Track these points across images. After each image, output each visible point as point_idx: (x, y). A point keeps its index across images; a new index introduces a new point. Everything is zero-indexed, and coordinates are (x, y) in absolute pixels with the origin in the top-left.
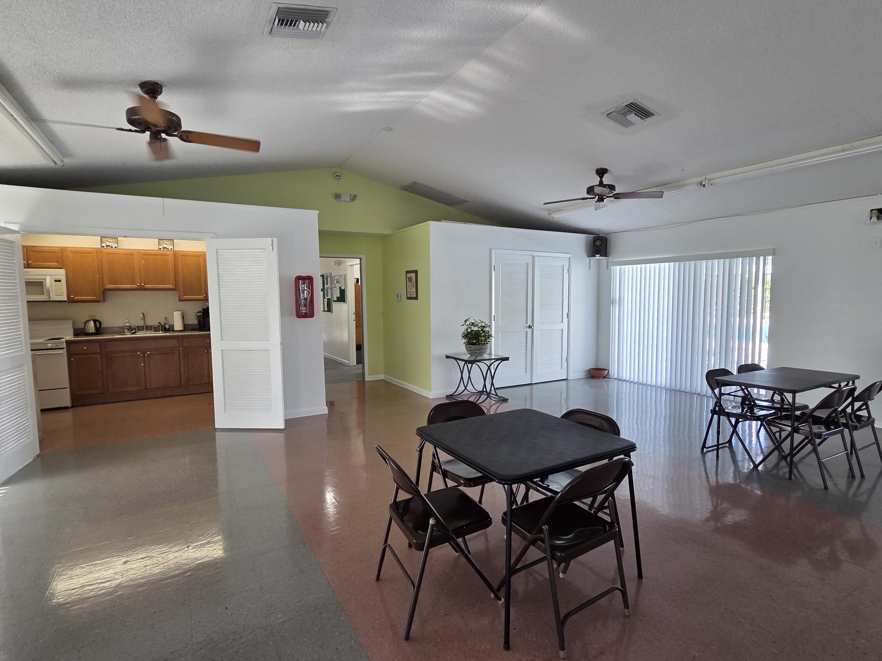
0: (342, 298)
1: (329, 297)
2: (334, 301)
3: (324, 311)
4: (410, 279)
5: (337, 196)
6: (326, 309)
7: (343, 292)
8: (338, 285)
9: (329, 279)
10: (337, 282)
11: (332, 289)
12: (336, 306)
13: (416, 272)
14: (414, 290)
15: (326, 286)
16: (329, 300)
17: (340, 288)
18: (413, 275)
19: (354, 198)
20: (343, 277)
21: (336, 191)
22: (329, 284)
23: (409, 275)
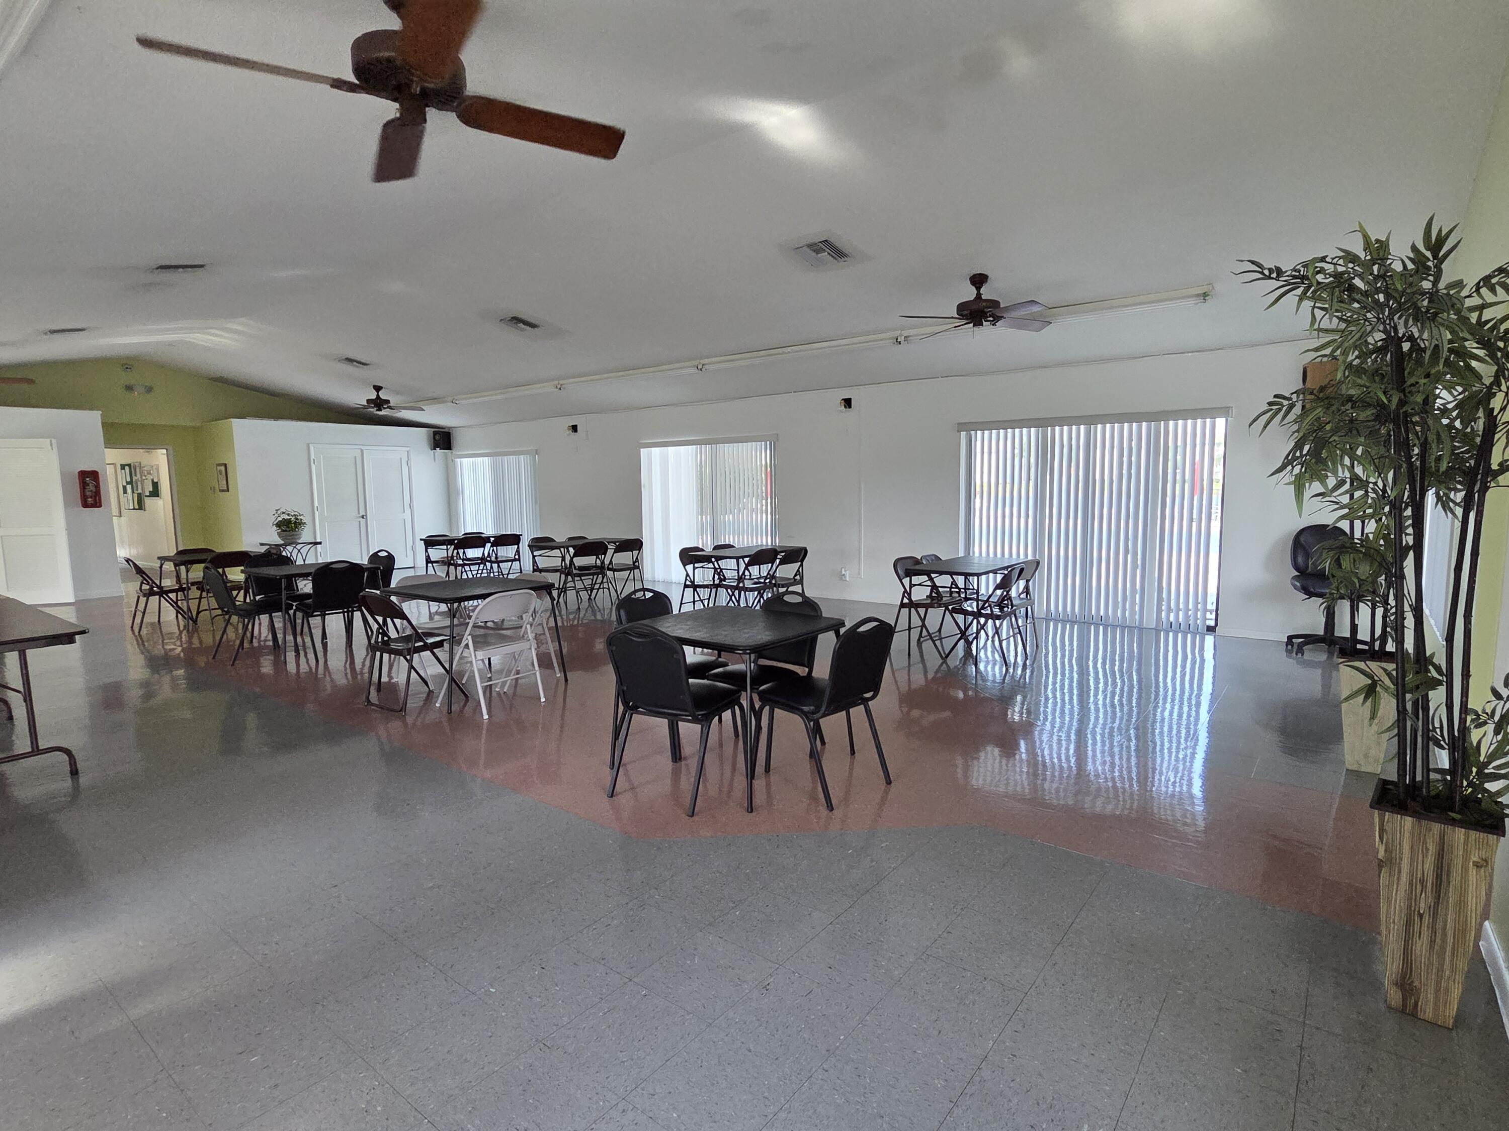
0: (155, 493)
1: (140, 491)
2: (146, 496)
3: (134, 509)
4: (220, 472)
5: (129, 388)
6: (137, 507)
7: (155, 485)
8: (150, 477)
9: (138, 470)
10: (148, 474)
11: (142, 481)
12: (149, 502)
13: (225, 465)
14: (225, 482)
15: (134, 478)
16: (139, 495)
17: (153, 480)
18: (223, 468)
19: (149, 390)
20: (154, 468)
21: (127, 383)
22: (138, 476)
23: (219, 468)
